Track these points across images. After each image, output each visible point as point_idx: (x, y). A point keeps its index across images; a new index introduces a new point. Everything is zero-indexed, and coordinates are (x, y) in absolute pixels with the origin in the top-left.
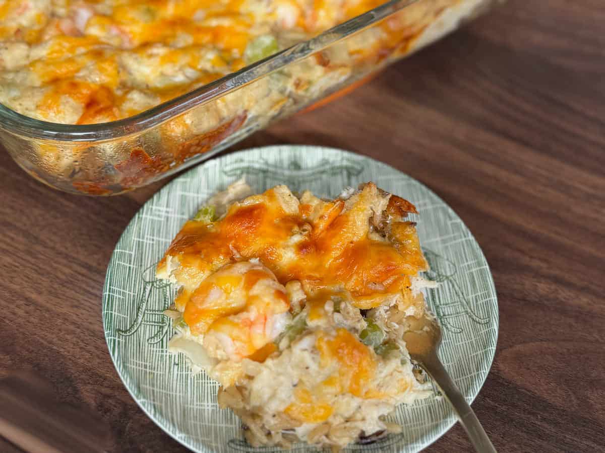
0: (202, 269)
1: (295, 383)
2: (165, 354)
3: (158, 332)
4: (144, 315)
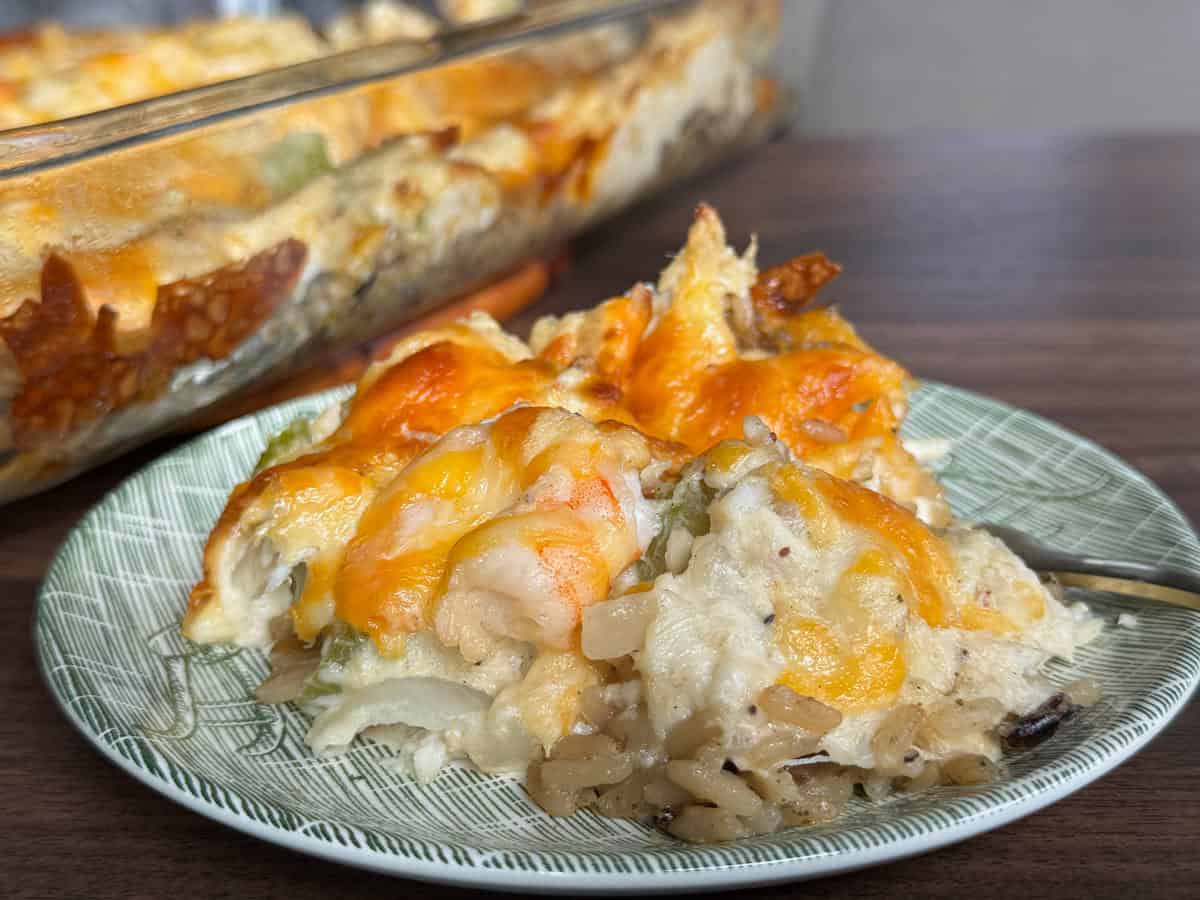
1: (768, 610)
2: (307, 768)
3: (259, 736)
4: (196, 712)
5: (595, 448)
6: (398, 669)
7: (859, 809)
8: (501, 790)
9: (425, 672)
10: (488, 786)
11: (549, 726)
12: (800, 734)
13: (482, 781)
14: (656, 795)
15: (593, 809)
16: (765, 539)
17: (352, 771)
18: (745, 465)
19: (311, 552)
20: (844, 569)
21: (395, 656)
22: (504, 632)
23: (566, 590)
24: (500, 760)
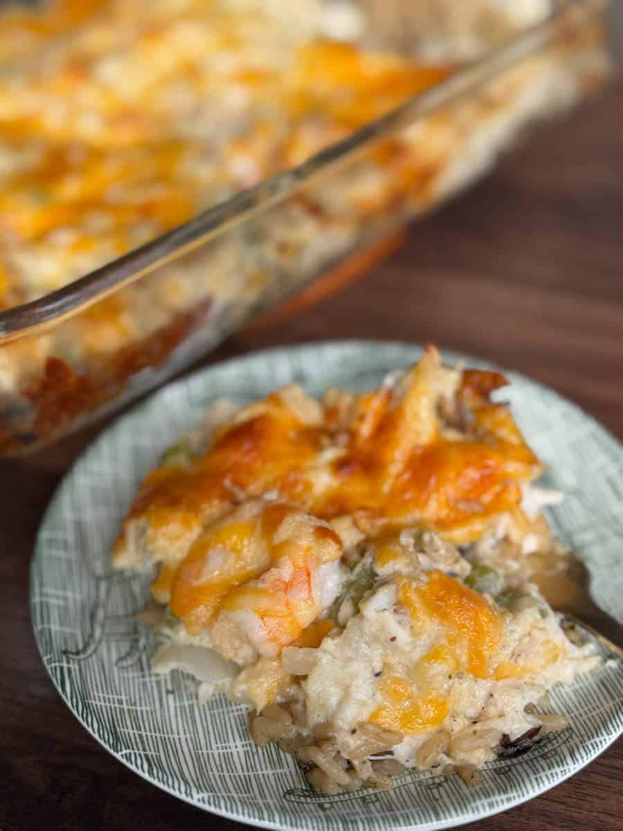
0: (187, 524)
1: (377, 671)
2: (148, 680)
3: (131, 649)
5: (309, 549)
6: (196, 641)
8: (239, 716)
10: (233, 711)
11: (261, 699)
13: (231, 707)
16: (385, 629)
17: (170, 687)
20: (425, 653)
21: (194, 634)
23: (274, 639)
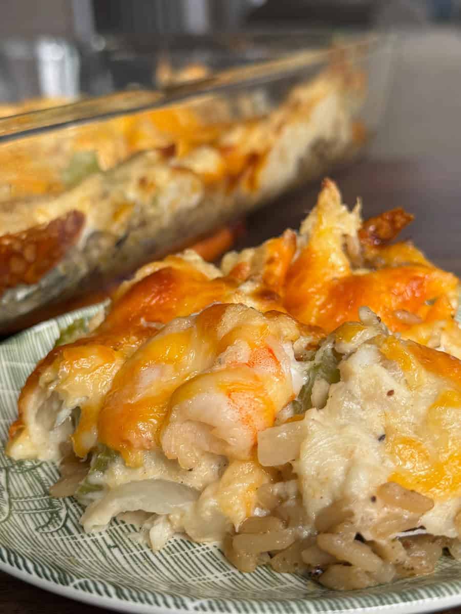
1: (381, 432)
2: (81, 540)
3: (50, 520)
4: (11, 504)
5: (263, 328)
6: (139, 475)
7: (447, 565)
8: (207, 553)
9: (156, 476)
10: (198, 551)
11: (238, 511)
12: (407, 515)
13: (195, 547)
14: (310, 557)
15: (268, 566)
16: (378, 385)
17: (110, 542)
18: (361, 338)
19: (83, 399)
20: (430, 403)
21: (136, 466)
22: (207, 448)
23: (247, 420)
24: (205, 534)
